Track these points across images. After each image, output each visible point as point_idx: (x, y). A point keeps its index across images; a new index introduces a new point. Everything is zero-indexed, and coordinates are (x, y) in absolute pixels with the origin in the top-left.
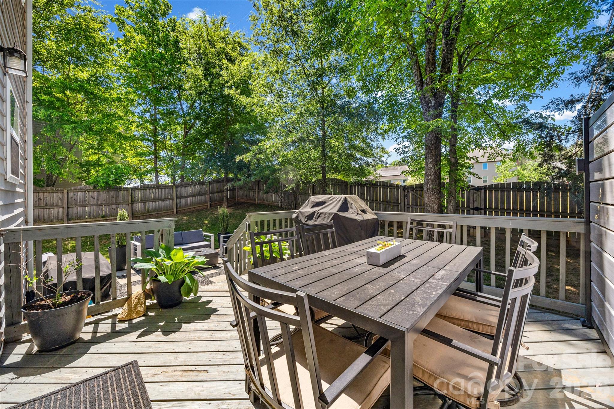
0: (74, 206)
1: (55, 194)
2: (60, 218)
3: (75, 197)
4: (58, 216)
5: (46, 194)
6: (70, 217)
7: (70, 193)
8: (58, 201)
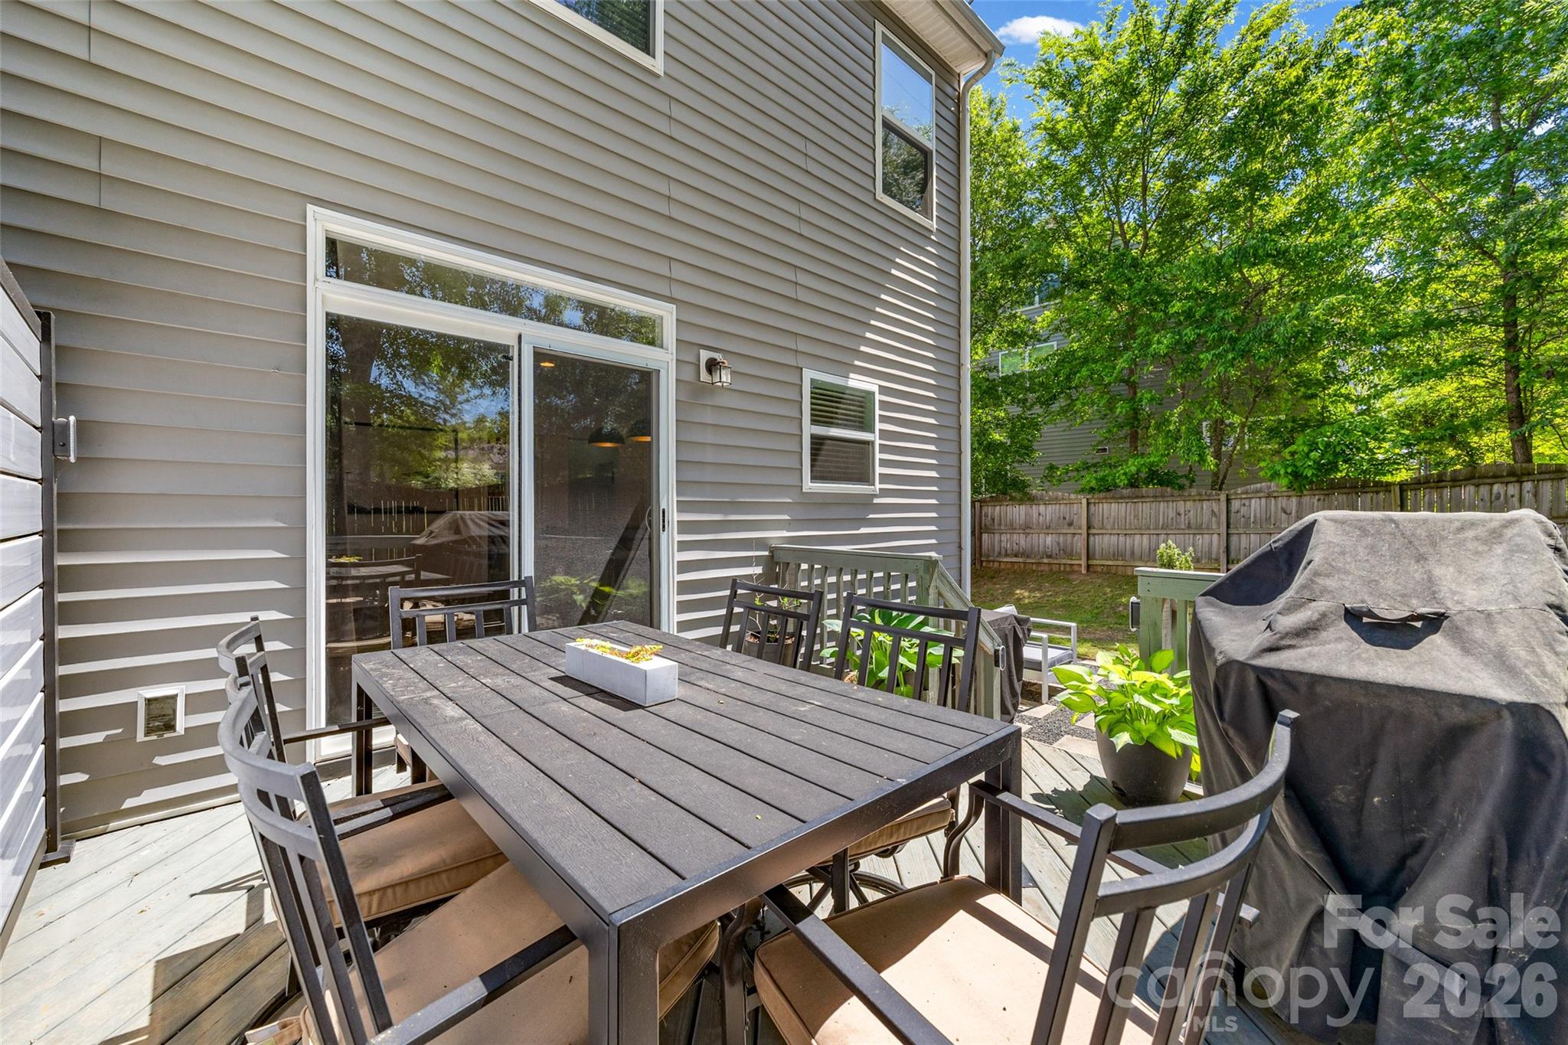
0: (1241, 531)
1: (1205, 504)
2: (1214, 556)
3: (1243, 510)
4: (1210, 552)
5: (1189, 504)
6: (1232, 556)
7: (1233, 502)
8: (1210, 521)
